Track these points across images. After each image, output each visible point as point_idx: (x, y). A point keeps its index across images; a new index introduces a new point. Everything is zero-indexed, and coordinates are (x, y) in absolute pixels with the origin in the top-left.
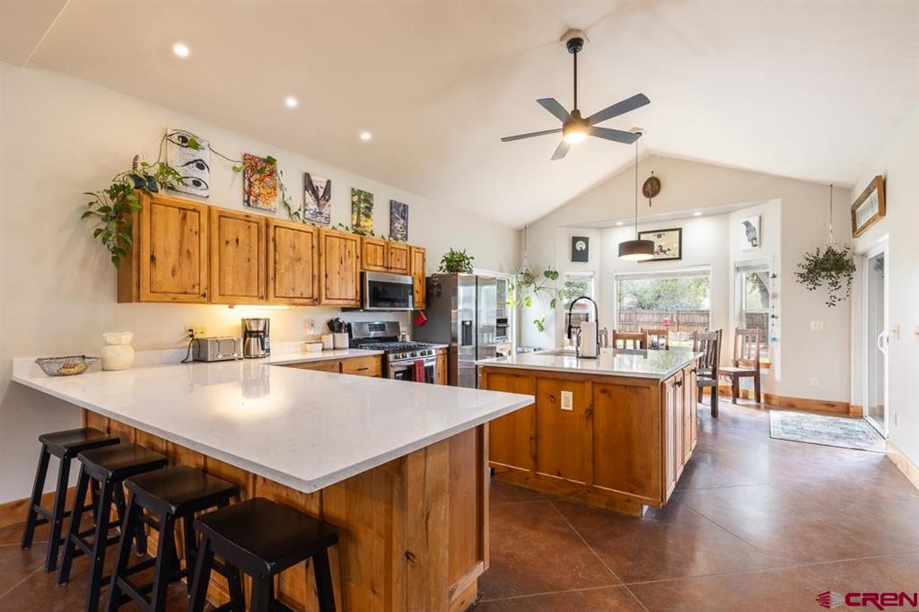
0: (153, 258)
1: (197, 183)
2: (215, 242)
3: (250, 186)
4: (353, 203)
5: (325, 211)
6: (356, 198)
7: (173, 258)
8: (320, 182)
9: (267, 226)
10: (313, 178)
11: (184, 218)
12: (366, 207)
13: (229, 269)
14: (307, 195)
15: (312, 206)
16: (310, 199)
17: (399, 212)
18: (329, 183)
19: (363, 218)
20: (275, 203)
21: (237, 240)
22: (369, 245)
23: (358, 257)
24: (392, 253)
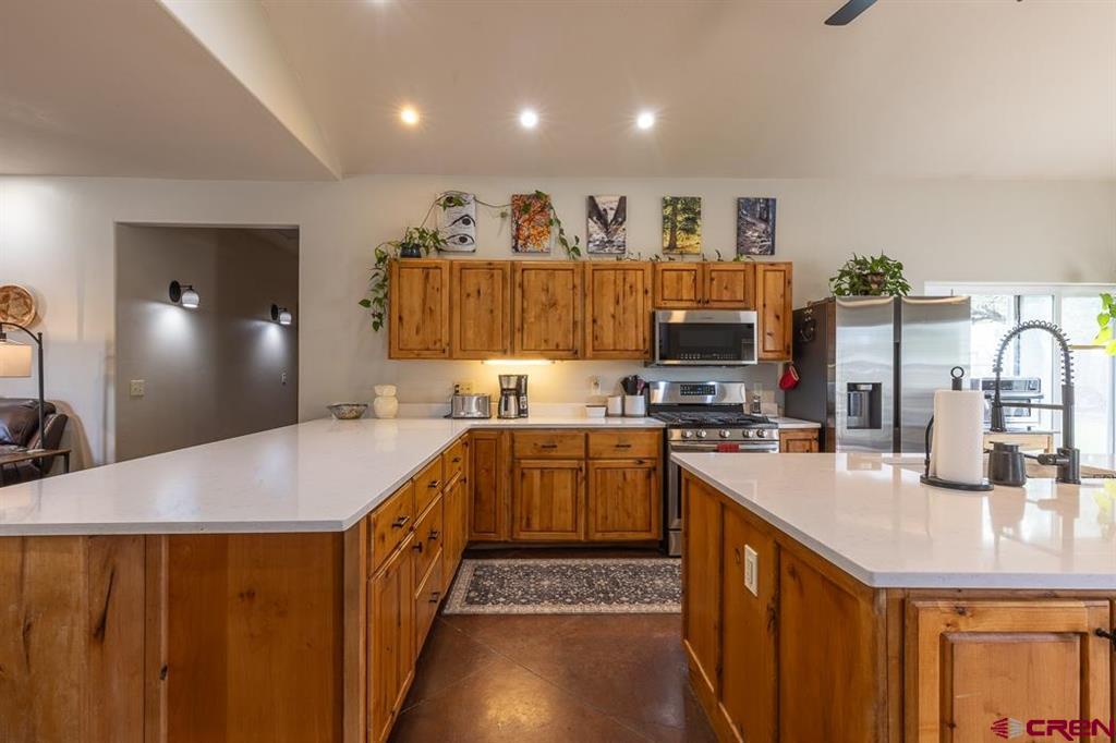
0: (400, 318)
1: (463, 240)
2: (456, 297)
3: (518, 229)
4: (665, 218)
5: (618, 238)
6: (669, 210)
7: (418, 316)
8: (608, 202)
9: (513, 271)
10: (597, 200)
11: (427, 277)
12: (687, 219)
13: (470, 323)
14: (591, 223)
15: (598, 234)
16: (595, 227)
17: (757, 214)
18: (623, 200)
19: (680, 235)
20: (550, 242)
21: (479, 292)
22: (666, 273)
23: (646, 292)
24: (712, 279)
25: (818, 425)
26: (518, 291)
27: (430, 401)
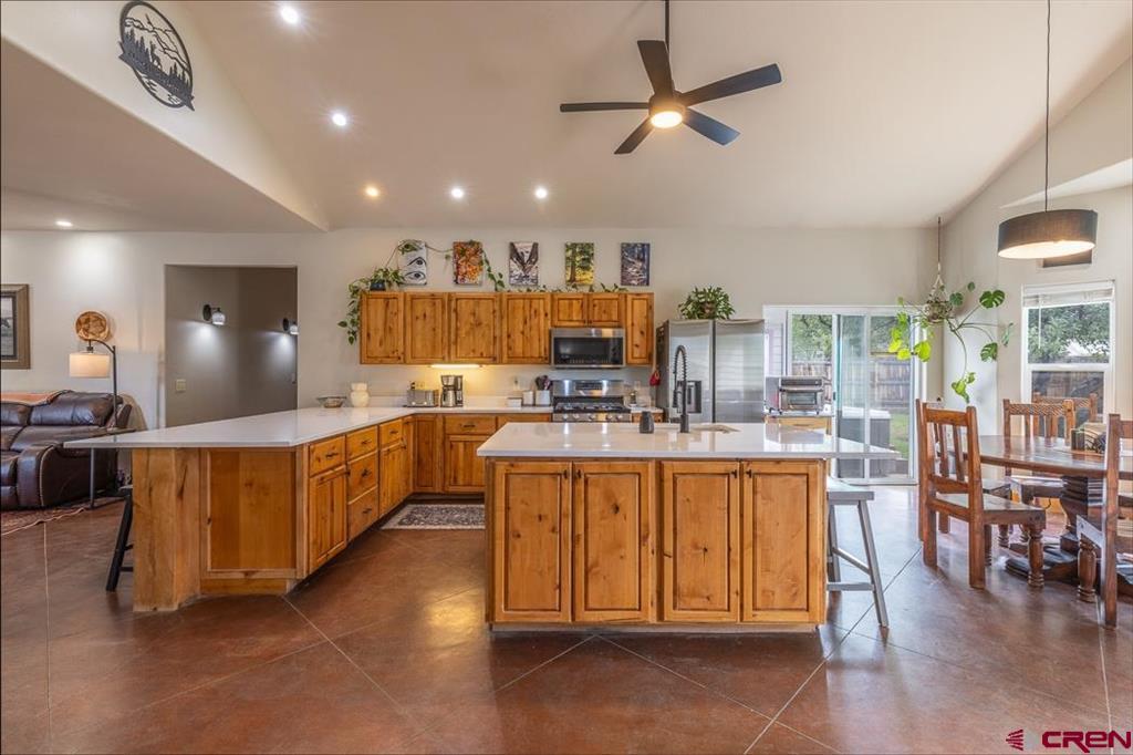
0: (368, 335)
1: (417, 276)
2: (409, 319)
3: (458, 268)
4: (568, 258)
5: (532, 274)
6: (570, 253)
7: (381, 333)
8: (524, 247)
9: (450, 301)
10: (516, 245)
11: (387, 305)
12: (584, 259)
13: (418, 338)
14: (512, 263)
15: (518, 271)
16: (515, 266)
17: (636, 254)
18: (535, 246)
19: (579, 271)
20: (481, 277)
21: (425, 315)
22: (561, 302)
23: (546, 315)
24: (594, 306)
25: (661, 411)
26: (453, 315)
27: (393, 395)
